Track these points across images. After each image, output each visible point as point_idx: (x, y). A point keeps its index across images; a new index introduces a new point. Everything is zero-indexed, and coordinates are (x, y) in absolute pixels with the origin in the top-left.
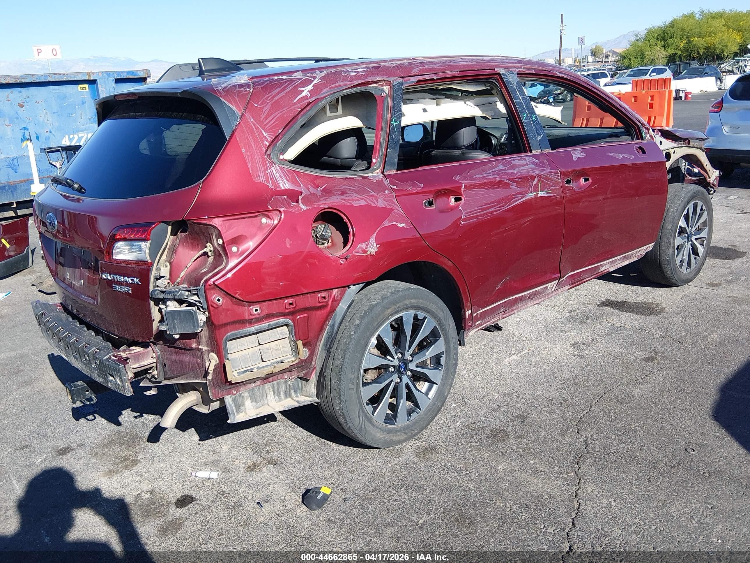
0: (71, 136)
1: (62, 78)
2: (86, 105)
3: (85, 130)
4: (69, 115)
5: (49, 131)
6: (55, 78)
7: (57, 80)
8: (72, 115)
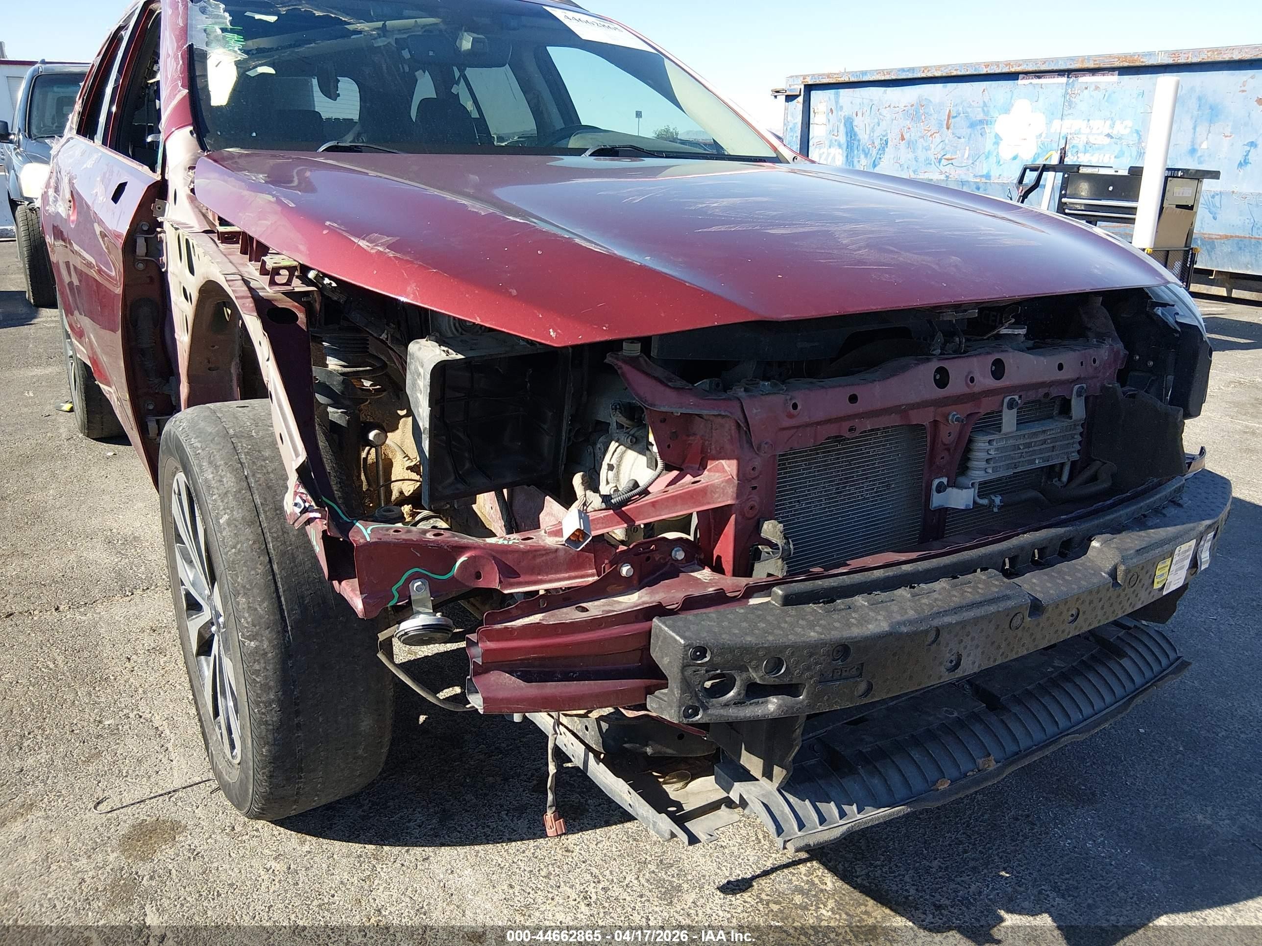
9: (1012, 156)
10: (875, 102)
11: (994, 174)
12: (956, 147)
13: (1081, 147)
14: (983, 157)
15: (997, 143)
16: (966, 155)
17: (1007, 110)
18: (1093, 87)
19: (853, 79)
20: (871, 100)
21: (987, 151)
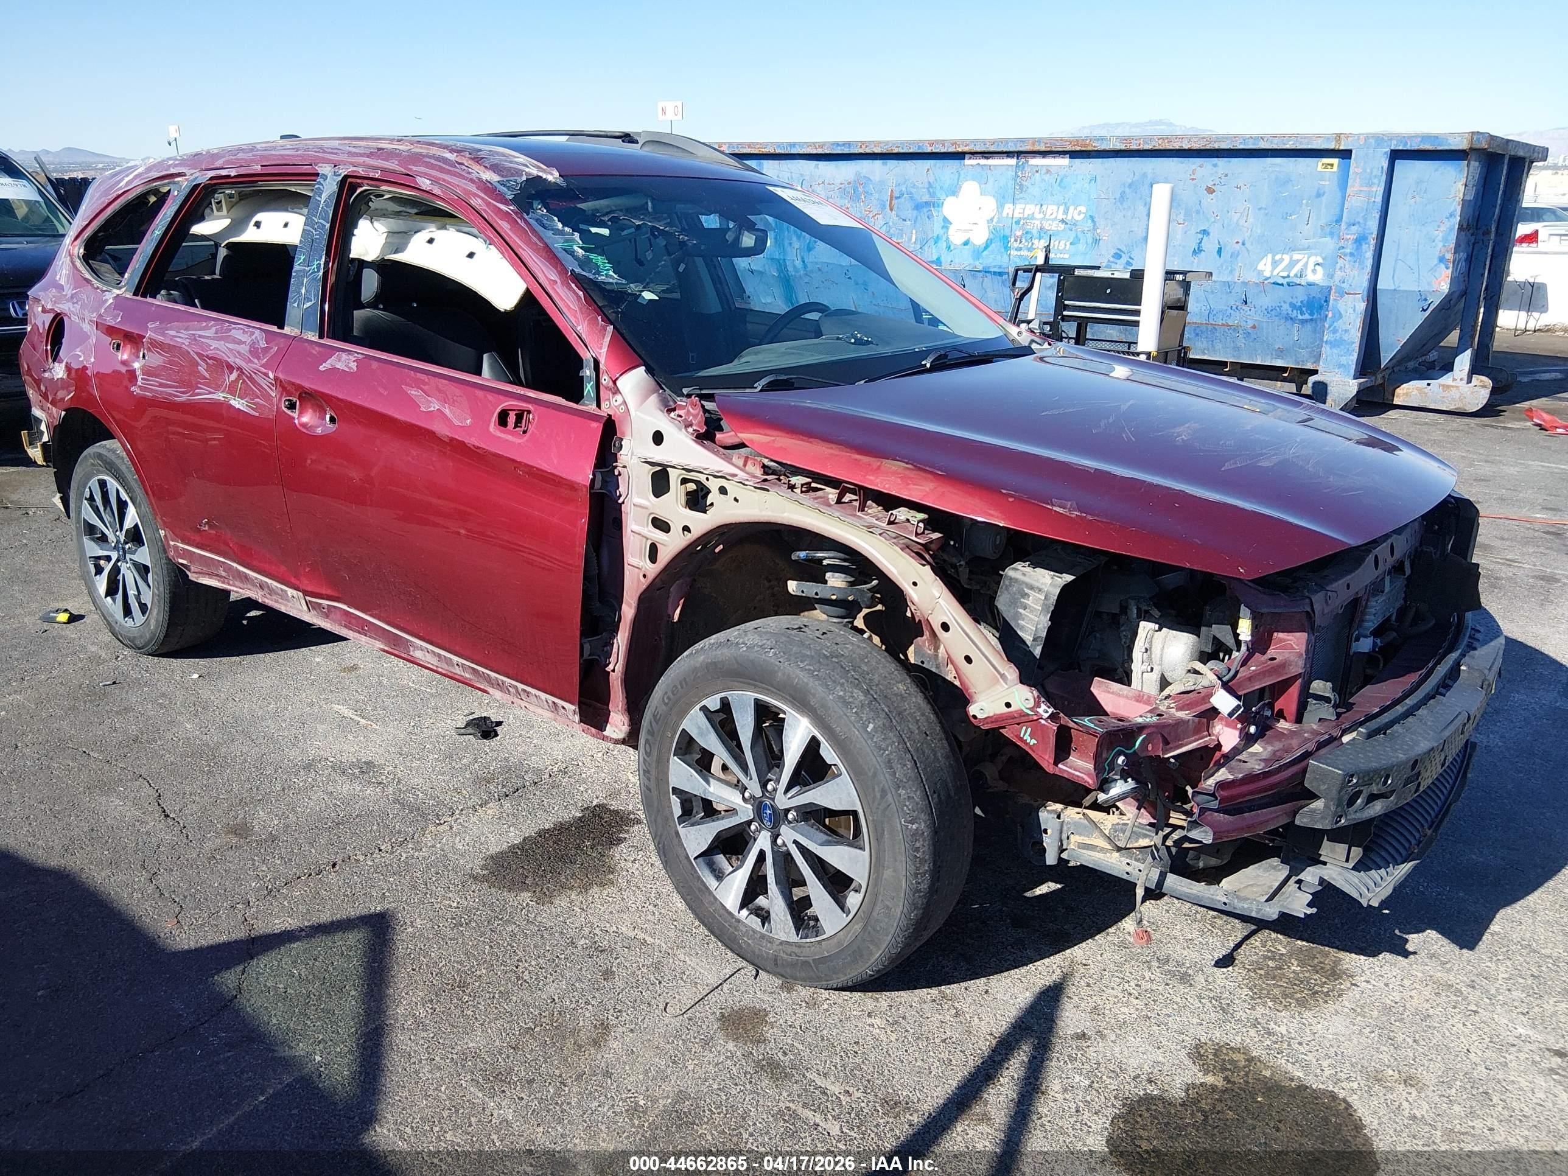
0: (1278, 257)
1: (1285, 144)
2: (1324, 199)
3: (1308, 248)
4: (1286, 216)
5: (1241, 242)
6: (1272, 143)
7: (1275, 147)
8: (1291, 215)
9: (964, 240)
10: (807, 178)
11: (946, 259)
12: (902, 230)
13: (1035, 232)
14: (932, 242)
15: (945, 228)
16: (913, 240)
17: (954, 191)
18: (1044, 171)
19: (779, 151)
20: (802, 175)
21: (935, 235)
